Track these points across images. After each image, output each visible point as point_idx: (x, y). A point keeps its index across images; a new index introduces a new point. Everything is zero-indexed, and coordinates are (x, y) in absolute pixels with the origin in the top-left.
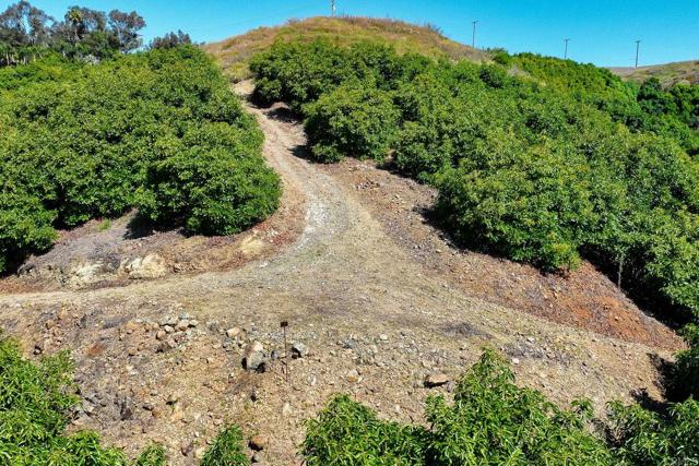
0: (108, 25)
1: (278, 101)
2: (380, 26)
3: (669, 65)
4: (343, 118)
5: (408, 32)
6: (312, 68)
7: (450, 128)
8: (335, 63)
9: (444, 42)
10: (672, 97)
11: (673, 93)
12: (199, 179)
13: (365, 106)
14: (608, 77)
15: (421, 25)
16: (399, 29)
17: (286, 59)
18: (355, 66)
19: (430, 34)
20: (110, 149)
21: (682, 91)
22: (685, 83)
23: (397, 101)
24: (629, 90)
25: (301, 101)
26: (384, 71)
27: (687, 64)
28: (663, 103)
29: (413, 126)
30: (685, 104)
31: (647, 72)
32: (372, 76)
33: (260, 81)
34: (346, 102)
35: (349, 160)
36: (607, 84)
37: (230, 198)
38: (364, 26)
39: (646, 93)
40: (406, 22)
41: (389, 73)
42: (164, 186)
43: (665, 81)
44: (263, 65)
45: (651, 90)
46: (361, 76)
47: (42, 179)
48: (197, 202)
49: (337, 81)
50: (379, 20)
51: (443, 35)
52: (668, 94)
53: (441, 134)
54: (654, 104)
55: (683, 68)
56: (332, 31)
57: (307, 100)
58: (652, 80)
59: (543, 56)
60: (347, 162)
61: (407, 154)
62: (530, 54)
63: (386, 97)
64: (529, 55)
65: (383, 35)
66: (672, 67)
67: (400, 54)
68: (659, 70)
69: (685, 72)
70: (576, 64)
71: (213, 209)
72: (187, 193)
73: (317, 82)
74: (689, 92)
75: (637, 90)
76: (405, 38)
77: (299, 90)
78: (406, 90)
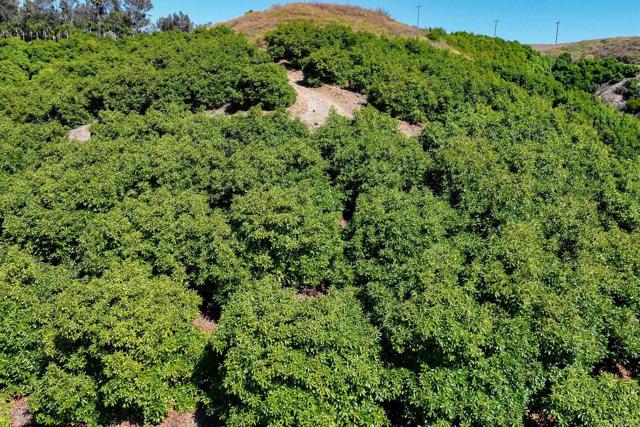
0: (122, 7)
1: (282, 59)
2: (342, 10)
3: (580, 43)
4: (324, 64)
5: (363, 15)
6: (304, 39)
7: (376, 68)
8: (317, 36)
9: (390, 23)
10: (579, 68)
11: (580, 65)
12: (263, 85)
13: (335, 58)
14: (529, 52)
15: (374, 9)
16: (356, 12)
17: (287, 34)
18: (329, 38)
19: (380, 16)
20: (213, 77)
21: (587, 64)
22: (590, 58)
23: (351, 56)
24: (546, 63)
25: (297, 57)
26: (345, 41)
27: (594, 41)
28: (571, 73)
29: (358, 68)
30: (588, 74)
31: (563, 49)
32: (338, 43)
33: (272, 47)
34: (325, 56)
35: (326, 85)
36: (528, 58)
37: (277, 94)
38: (330, 11)
39: (559, 65)
40: (362, 7)
41: (348, 43)
42: (247, 89)
43: (576, 56)
44: (273, 37)
45: (564, 63)
46: (332, 44)
47: (184, 89)
48: (263, 96)
49: (318, 47)
50: (342, 6)
51: (391, 18)
52: (576, 66)
53: (372, 71)
54: (565, 74)
55: (591, 45)
56: (308, 15)
57: (301, 57)
58: (565, 55)
59: (475, 34)
60: (326, 86)
61: (356, 81)
62: (465, 33)
63: (346, 53)
64: (463, 34)
65: (345, 18)
66: (582, 44)
67: (355, 31)
68: (572, 47)
69: (591, 48)
70: (503, 41)
71: (270, 98)
72: (258, 92)
73: (307, 47)
74: (592, 64)
75: (553, 62)
76: (360, 20)
77: (297, 51)
78: (356, 50)
